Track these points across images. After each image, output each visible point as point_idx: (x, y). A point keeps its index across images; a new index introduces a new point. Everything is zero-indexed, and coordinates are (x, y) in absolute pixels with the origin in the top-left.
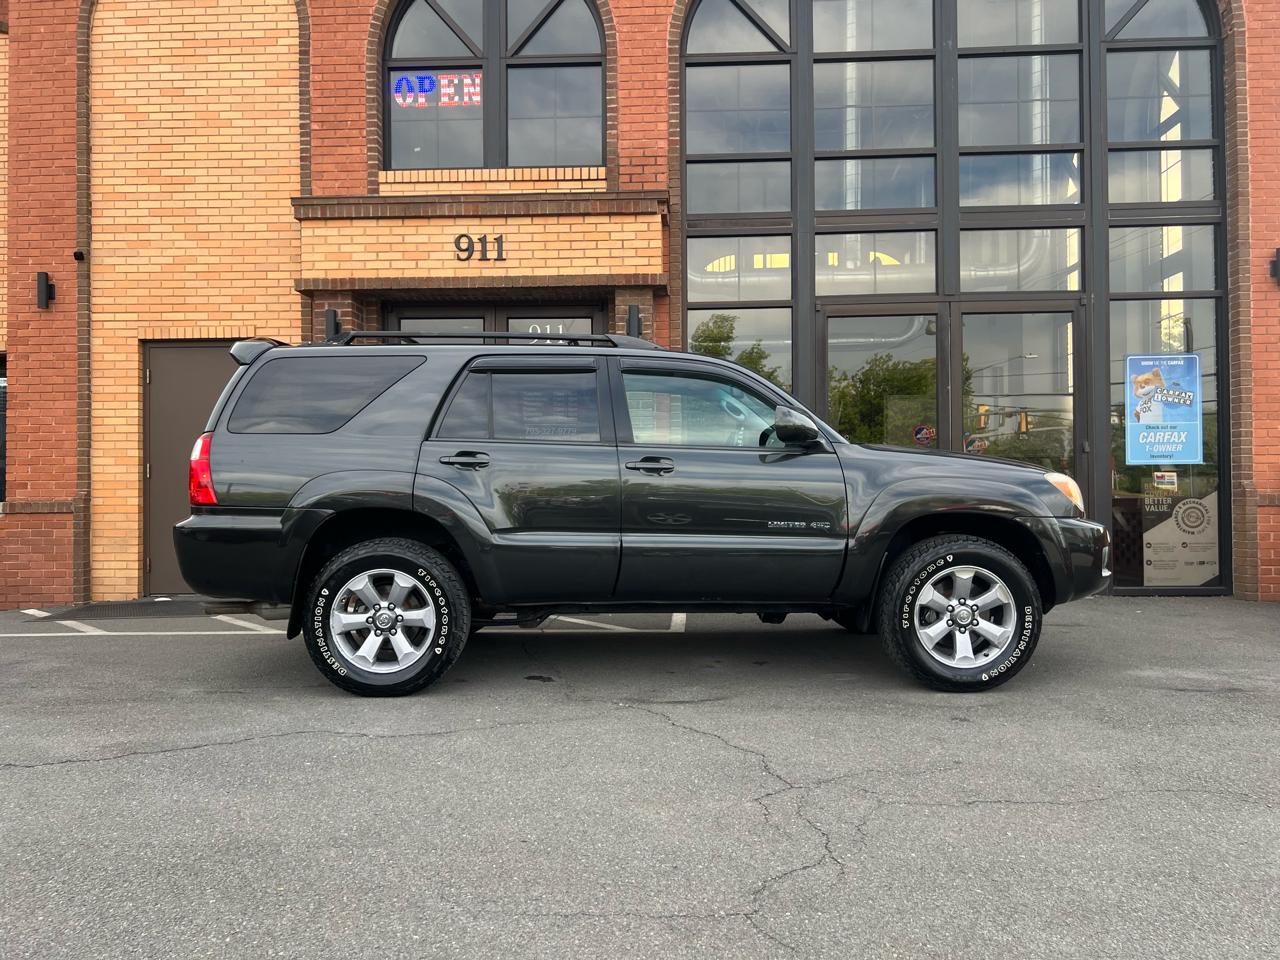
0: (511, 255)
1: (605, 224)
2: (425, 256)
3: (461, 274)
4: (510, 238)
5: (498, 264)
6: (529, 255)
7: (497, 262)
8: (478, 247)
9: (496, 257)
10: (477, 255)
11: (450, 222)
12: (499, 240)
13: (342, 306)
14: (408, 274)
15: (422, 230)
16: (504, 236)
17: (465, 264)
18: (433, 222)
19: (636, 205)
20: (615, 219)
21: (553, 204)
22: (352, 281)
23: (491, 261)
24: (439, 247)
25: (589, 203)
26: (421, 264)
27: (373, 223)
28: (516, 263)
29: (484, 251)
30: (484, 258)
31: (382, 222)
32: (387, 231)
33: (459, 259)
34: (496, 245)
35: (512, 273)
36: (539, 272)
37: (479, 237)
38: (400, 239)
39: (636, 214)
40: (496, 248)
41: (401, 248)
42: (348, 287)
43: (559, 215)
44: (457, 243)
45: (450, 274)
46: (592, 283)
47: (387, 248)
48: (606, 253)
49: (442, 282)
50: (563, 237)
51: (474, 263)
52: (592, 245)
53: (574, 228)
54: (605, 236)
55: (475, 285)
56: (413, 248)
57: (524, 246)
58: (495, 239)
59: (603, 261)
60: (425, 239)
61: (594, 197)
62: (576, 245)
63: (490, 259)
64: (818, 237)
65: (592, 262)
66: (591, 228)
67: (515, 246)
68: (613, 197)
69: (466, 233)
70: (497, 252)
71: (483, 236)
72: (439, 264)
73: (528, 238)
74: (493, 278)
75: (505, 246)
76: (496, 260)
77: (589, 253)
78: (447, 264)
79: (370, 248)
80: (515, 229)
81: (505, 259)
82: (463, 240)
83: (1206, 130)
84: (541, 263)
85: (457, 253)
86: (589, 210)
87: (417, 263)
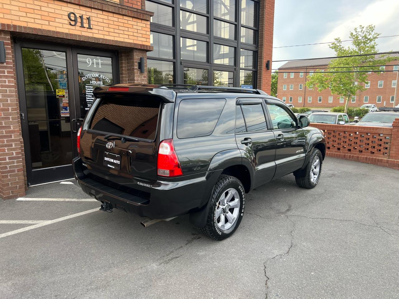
0: (94, 27)
1: (131, 21)
2: (53, 20)
3: (72, 32)
4: (94, 19)
5: (89, 30)
6: (102, 28)
8: (79, 20)
9: (88, 27)
10: (79, 24)
11: (65, 4)
12: (88, 19)
13: (5, 39)
14: (45, 28)
15: (50, 5)
16: (91, 17)
17: (73, 28)
19: (143, 16)
20: (134, 20)
21: (113, 7)
22: (15, 26)
23: (86, 28)
24: (60, 16)
25: (126, 11)
26: (51, 23)
28: (97, 32)
29: (82, 23)
30: (82, 26)
32: (31, 2)
33: (71, 24)
34: (87, 21)
35: (95, 36)
37: (79, 15)
38: (38, 8)
39: (142, 19)
40: (88, 23)
41: (40, 12)
42: (12, 30)
43: (114, 13)
44: (69, 16)
45: (66, 31)
46: (129, 46)
47: (32, 11)
48: (132, 34)
49: (65, 35)
50: (115, 23)
51: (78, 28)
52: (127, 29)
53: (120, 20)
54: (131, 26)
55: (81, 39)
56: (46, 14)
57: (100, 24)
58: (87, 18)
59: (130, 37)
60: (53, 11)
61: (129, 9)
62: (120, 28)
63: (85, 27)
64: (181, 38)
65: (127, 37)
66: (126, 22)
67: (96, 23)
68: (136, 10)
69: (73, 12)
70: (88, 24)
71: (81, 15)
72: (61, 25)
73: (101, 20)
74: (89, 37)
75: (92, 22)
76: (87, 28)
77: (126, 33)
78: (65, 26)
79: (21, 9)
80: (95, 15)
81: (92, 29)
82: (72, 15)
83: (251, 25)
84: (107, 33)
85: (69, 21)
86: (127, 14)
87: (49, 23)
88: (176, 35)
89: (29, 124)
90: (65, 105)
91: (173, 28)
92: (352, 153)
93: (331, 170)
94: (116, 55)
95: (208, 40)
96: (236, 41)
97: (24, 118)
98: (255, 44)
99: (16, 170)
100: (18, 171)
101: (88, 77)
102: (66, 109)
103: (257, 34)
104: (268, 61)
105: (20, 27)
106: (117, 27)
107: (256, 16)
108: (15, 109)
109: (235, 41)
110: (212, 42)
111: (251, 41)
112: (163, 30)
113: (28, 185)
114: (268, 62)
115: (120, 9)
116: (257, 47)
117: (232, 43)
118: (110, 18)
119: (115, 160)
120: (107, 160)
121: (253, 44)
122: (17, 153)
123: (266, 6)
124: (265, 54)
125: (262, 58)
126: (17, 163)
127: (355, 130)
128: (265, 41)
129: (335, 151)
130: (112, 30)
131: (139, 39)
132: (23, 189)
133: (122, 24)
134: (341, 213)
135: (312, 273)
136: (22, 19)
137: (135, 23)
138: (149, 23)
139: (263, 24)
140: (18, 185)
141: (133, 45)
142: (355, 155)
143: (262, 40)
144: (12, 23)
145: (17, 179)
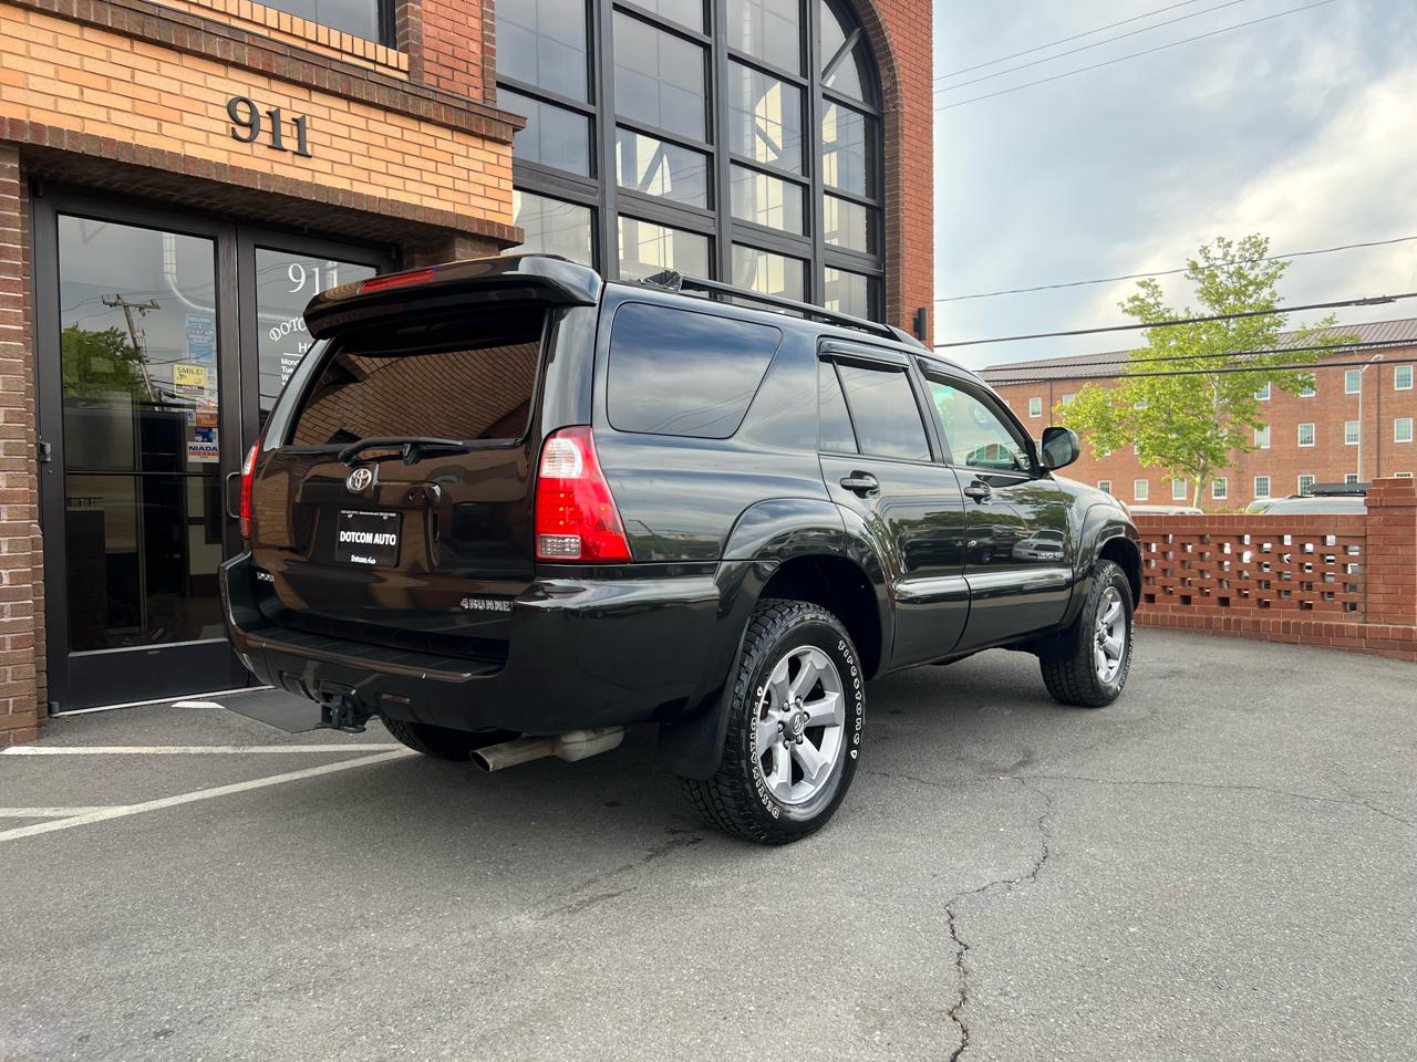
0: (318, 151)
1: (448, 142)
2: (175, 116)
3: (237, 161)
4: (317, 124)
5: (299, 161)
6: (345, 158)
7: (296, 157)
8: (266, 124)
9: (296, 149)
10: (264, 138)
11: (220, 70)
12: (299, 123)
14: (143, 141)
15: (166, 69)
16: (308, 118)
17: (245, 148)
18: (188, 61)
19: (489, 126)
20: (459, 137)
21: (384, 91)
22: (37, 128)
23: (289, 154)
24: (200, 108)
25: (431, 105)
26: (166, 127)
27: (74, 30)
28: (326, 167)
29: (275, 134)
30: (276, 146)
31: (89, 34)
32: (101, 53)
33: (236, 137)
34: (295, 129)
35: (321, 180)
36: (358, 188)
37: (267, 108)
38: (125, 74)
39: (484, 138)
40: (295, 135)
41: (129, 90)
42: (27, 138)
43: (387, 109)
44: (231, 109)
45: (221, 158)
46: (438, 222)
47: (101, 83)
48: (448, 183)
49: (214, 170)
50: (392, 144)
51: (261, 151)
52: (431, 166)
53: (408, 135)
54: (447, 158)
55: (270, 187)
56: (151, 96)
57: (338, 143)
58: (294, 120)
59: (444, 193)
60: (174, 87)
61: (439, 98)
62: (409, 161)
63: (285, 150)
64: (620, 218)
65: (432, 191)
66: (429, 141)
67: (325, 140)
68: (463, 105)
69: (246, 96)
70: (296, 142)
71: (273, 109)
72: (201, 137)
73: (344, 131)
74: (298, 183)
75: (310, 135)
76: (295, 153)
77: (427, 177)
78: (215, 140)
79: (64, 73)
80: (324, 113)
81: (310, 157)
82: (242, 106)
83: (859, 190)
84: (363, 175)
85: (231, 126)
86: (432, 115)
87: (160, 126)
88: (604, 205)
89: (69, 509)
90: (206, 423)
91: (592, 182)
92: (1234, 612)
93: (1165, 661)
94: (394, 257)
95: (712, 231)
96: (810, 240)
97: (49, 460)
98: (875, 253)
99: (8, 642)
100: (16, 644)
101: (292, 328)
102: (207, 436)
103: (878, 223)
104: (920, 309)
105: (57, 132)
106: (398, 158)
107: (874, 163)
108: (20, 414)
109: (806, 239)
110: (726, 240)
111: (859, 243)
112: (559, 185)
113: (50, 711)
114: (921, 312)
115: (410, 97)
116: (880, 263)
117: (796, 244)
118: (373, 125)
119: (377, 535)
120: (348, 540)
121: (865, 251)
122: (15, 578)
123: (906, 131)
124: (908, 287)
125: (898, 301)
126: (12, 616)
127: (1236, 527)
128: (908, 242)
129: (1174, 609)
130: (381, 167)
131: (475, 201)
132: (30, 717)
133: (415, 150)
134: (1217, 768)
135: (1132, 930)
136: (64, 106)
137: (462, 150)
138: (508, 151)
139: (897, 188)
140: (11, 700)
141: (453, 220)
142: (1245, 618)
143: (898, 241)
144: (28, 116)
145: (10, 675)
